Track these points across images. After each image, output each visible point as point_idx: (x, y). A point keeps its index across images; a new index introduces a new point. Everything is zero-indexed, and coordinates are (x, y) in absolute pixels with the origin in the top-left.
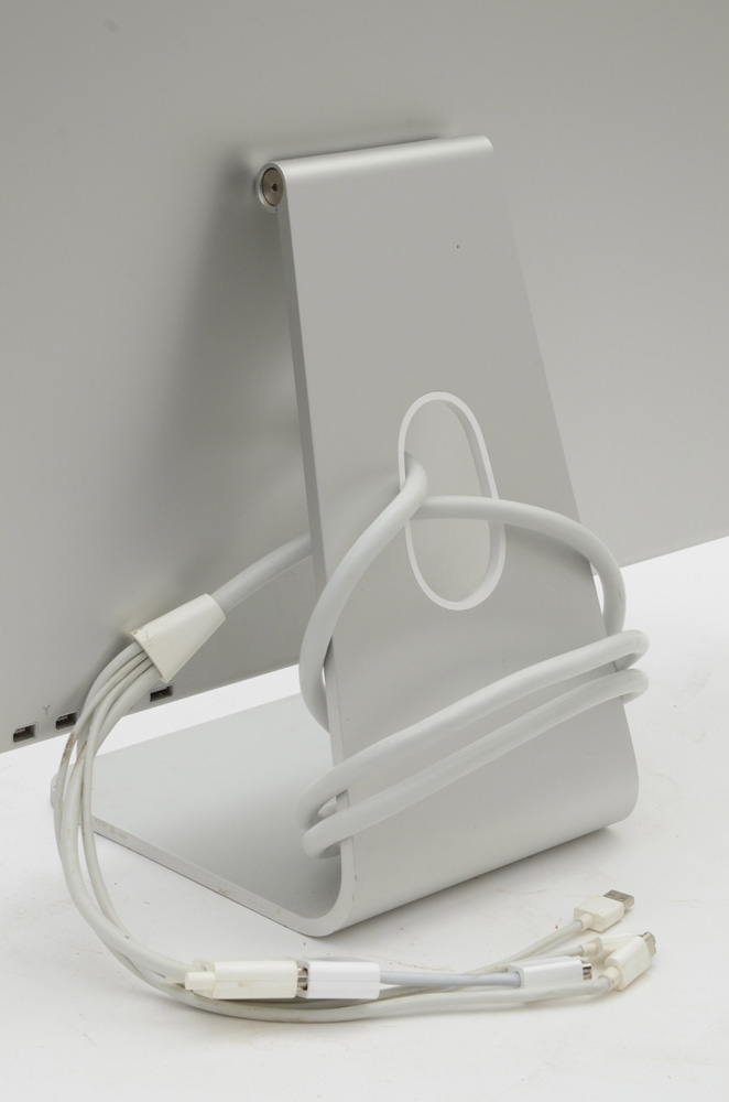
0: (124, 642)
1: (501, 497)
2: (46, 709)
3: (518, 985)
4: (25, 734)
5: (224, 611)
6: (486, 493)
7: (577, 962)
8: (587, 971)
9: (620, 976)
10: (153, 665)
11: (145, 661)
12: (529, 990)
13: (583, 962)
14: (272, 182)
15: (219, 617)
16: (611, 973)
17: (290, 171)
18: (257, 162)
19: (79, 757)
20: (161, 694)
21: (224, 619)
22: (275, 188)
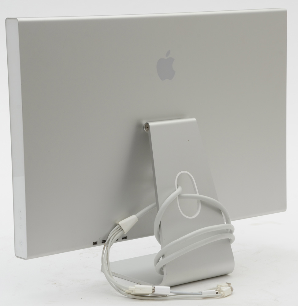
0: (116, 225)
1: (199, 194)
2: (100, 238)
3: (202, 294)
4: (95, 243)
5: (138, 218)
6: (196, 193)
7: (214, 291)
8: (217, 293)
9: (224, 293)
10: (122, 230)
11: (121, 229)
12: (203, 295)
13: (216, 291)
14: (147, 126)
15: (137, 220)
16: (222, 293)
17: (151, 124)
18: (144, 123)
19: (107, 248)
20: (125, 238)
21: (138, 220)
22: (148, 127)
